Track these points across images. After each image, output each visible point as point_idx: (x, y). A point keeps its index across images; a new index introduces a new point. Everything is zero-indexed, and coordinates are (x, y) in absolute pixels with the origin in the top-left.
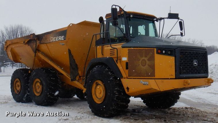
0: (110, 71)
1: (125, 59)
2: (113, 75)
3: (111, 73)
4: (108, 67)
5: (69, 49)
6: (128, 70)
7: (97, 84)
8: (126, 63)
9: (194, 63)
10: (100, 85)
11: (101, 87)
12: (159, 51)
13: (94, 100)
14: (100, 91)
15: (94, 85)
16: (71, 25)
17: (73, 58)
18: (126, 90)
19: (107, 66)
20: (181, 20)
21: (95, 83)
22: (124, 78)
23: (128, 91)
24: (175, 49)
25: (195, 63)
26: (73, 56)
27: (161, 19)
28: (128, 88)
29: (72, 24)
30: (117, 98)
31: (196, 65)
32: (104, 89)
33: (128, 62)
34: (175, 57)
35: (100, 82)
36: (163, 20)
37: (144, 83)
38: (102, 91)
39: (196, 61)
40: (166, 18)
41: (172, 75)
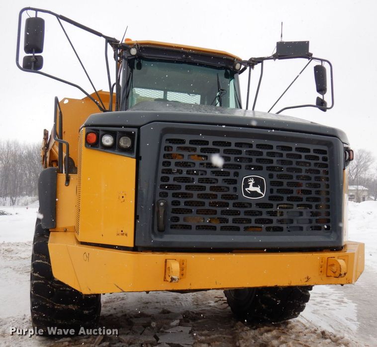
9: (247, 185)
16: (66, 102)
20: (322, 60)
25: (251, 188)
27: (252, 63)
29: (70, 100)
31: (254, 194)
36: (260, 64)
39: (255, 179)
40: (268, 58)
41: (123, 234)
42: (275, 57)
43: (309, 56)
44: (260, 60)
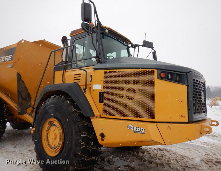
0: (74, 105)
1: (98, 87)
2: (78, 111)
3: (75, 108)
4: (70, 99)
5: (18, 73)
6: (102, 104)
7: (51, 125)
8: (100, 93)
10: (55, 125)
11: (57, 129)
12: (163, 75)
13: (44, 148)
14: (55, 136)
15: (47, 126)
16: (23, 42)
17: (24, 84)
18: (99, 138)
19: (70, 97)
20: (154, 50)
21: (48, 123)
22: (97, 117)
23: (103, 140)
24: (187, 73)
26: (23, 82)
27: (135, 46)
28: (103, 135)
30: (84, 151)
32: (61, 134)
33: (102, 91)
34: (188, 86)
35: (55, 122)
37: (135, 129)
38: (58, 137)
40: (141, 46)
41: (182, 117)
42: (142, 46)
43: (152, 48)
44: (138, 46)
